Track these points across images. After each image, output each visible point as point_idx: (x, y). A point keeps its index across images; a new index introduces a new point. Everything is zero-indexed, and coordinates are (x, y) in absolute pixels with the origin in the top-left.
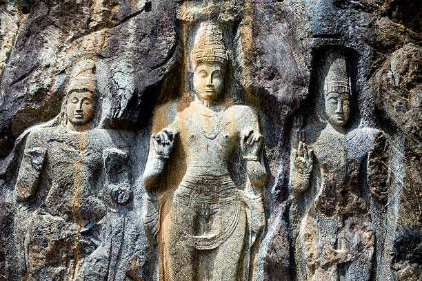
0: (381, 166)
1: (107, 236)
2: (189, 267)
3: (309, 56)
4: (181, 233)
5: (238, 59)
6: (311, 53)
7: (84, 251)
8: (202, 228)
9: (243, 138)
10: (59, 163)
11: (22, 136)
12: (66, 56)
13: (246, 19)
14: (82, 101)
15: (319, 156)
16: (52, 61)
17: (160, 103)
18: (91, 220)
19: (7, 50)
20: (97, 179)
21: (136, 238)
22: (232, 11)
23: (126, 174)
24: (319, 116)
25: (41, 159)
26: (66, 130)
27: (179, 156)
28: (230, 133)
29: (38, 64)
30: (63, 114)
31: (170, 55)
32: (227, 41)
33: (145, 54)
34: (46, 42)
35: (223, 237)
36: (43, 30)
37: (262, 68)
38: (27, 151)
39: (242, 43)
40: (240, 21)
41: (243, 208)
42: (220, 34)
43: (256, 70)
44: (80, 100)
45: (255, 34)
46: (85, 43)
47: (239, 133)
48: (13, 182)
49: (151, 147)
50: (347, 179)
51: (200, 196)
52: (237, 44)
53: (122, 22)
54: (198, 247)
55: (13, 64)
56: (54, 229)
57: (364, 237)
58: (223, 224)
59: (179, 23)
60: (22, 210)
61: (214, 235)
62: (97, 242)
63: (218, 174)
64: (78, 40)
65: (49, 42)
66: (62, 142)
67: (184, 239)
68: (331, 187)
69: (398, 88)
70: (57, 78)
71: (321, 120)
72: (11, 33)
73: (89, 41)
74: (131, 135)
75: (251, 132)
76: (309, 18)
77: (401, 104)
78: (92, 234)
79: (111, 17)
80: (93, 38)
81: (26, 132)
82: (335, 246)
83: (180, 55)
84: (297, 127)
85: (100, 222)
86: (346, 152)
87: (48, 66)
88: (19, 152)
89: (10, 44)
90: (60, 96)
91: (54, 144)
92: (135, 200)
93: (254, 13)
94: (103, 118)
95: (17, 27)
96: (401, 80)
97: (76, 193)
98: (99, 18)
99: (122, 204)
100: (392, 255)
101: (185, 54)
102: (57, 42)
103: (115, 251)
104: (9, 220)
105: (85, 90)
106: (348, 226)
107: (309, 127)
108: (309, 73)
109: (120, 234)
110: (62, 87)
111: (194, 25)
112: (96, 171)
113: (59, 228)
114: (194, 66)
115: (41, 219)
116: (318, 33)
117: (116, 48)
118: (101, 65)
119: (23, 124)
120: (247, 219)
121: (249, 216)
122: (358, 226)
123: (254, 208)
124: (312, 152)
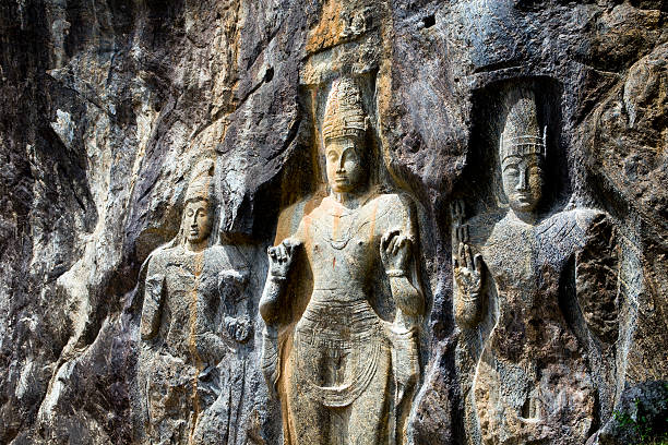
1: (226, 383)
2: (315, 431)
3: (468, 105)
4: (304, 382)
5: (377, 126)
6: (471, 100)
7: (204, 401)
8: (332, 376)
9: (382, 244)
10: (175, 293)
12: (186, 157)
13: (385, 65)
14: (197, 212)
15: (490, 264)
16: (173, 168)
17: (287, 205)
18: (210, 363)
19: (141, 159)
20: (215, 311)
21: (256, 387)
22: (367, 56)
23: (245, 302)
24: (496, 197)
25: (160, 288)
26: (184, 251)
28: (367, 238)
29: (161, 172)
30: (182, 232)
31: (291, 137)
32: (366, 102)
33: (262, 141)
34: (172, 143)
35: (357, 390)
36: (170, 128)
37: (405, 135)
38: (148, 278)
39: (379, 103)
40: (378, 69)
41: (384, 348)
42: (355, 94)
43: (396, 140)
44: (195, 211)
45: (396, 86)
46: (205, 138)
47: (380, 236)
48: (138, 316)
50: (538, 300)
51: (326, 330)
52: (376, 104)
53: (242, 102)
54: (325, 403)
55: (142, 176)
56: (173, 372)
57: (574, 398)
58: (356, 371)
59: (303, 91)
60: (145, 350)
61: (345, 387)
62: (216, 391)
63: (347, 299)
64: (200, 135)
65: (175, 142)
66: (179, 266)
67: (307, 391)
68: (512, 313)
69: (635, 130)
70: (176, 188)
71: (500, 205)
72: (145, 138)
73: (209, 134)
74: (251, 250)
75: (394, 234)
76: (469, 44)
77: (637, 159)
78: (211, 380)
79: (232, 97)
80: (213, 130)
83: (306, 134)
84: (455, 220)
85: (218, 366)
86: (535, 254)
88: (142, 280)
89: (144, 151)
90: (179, 209)
91: (172, 268)
92: (256, 337)
93: (394, 53)
95: (150, 130)
96: (640, 115)
97: (192, 329)
98: (220, 103)
99: (241, 342)
101: (316, 131)
102: (181, 141)
103: (235, 403)
104: (132, 361)
105: (200, 199)
106: (546, 379)
107: (476, 218)
108: (466, 133)
109: (240, 381)
110: (181, 197)
111: (324, 87)
112: (212, 300)
113: (179, 372)
115: (162, 360)
116: (482, 65)
117: (233, 139)
118: (219, 163)
119: (147, 247)
120: (391, 364)
121: (394, 360)
122: (564, 380)
123: (400, 348)
124: (480, 258)
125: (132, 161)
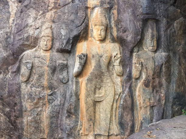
0: (168, 68)
1: (59, 96)
3: (141, 23)
4: (89, 95)
5: (112, 24)
6: (142, 21)
7: (50, 102)
8: (97, 93)
9: (114, 57)
10: (38, 67)
11: (22, 55)
12: (39, 22)
13: (115, 7)
14: (47, 41)
15: (144, 64)
17: (79, 42)
18: (52, 90)
19: (13, 18)
22: (109, 3)
23: (66, 71)
24: (144, 48)
25: (31, 65)
27: (88, 64)
28: (108, 55)
29: (27, 25)
30: (39, 46)
31: (83, 22)
32: (107, 16)
33: (73, 21)
34: (30, 15)
36: (28, 10)
37: (121, 28)
38: (24, 61)
39: (113, 17)
40: (112, 7)
41: (113, 85)
42: (104, 13)
43: (119, 29)
44: (46, 40)
45: (118, 14)
46: (47, 16)
47: (112, 54)
48: (19, 74)
49: (76, 60)
51: (96, 80)
52: (111, 17)
53: (63, 7)
54: (95, 100)
55: (16, 25)
56: (37, 93)
57: (161, 96)
58: (106, 91)
59: (87, 8)
60: (23, 86)
61: (102, 95)
62: (55, 99)
63: (104, 71)
64: (44, 15)
65: (31, 15)
66: (39, 58)
67: (90, 97)
68: (148, 76)
70: (36, 31)
71: (145, 49)
72: (14, 11)
73: (48, 15)
74: (68, 55)
75: (117, 54)
76: (141, 7)
77: (177, 42)
78: (53, 95)
79: (58, 5)
80: (50, 14)
81: (23, 54)
82: (150, 99)
83: (87, 22)
84: (135, 52)
85: (56, 90)
86: (155, 62)
87: (31, 26)
89: (14, 16)
90: (37, 38)
91: (36, 59)
92: (70, 82)
93: (118, 3)
94: (56, 48)
95: (16, 9)
97: (46, 79)
98: (53, 5)
99: (65, 83)
100: (172, 103)
101: (89, 22)
102: (34, 15)
103: (62, 102)
105: (48, 36)
106: (155, 91)
107: (140, 52)
108: (141, 30)
109: (64, 95)
110: (38, 35)
111: (93, 8)
112: (54, 70)
113: (39, 93)
114: (93, 27)
115: (32, 89)
116: (145, 13)
117: (60, 18)
118: (54, 26)
119: (22, 50)
120: (115, 89)
121: (116, 88)
122: (159, 92)
123: (118, 85)
124: (142, 62)
125: (8, 18)
